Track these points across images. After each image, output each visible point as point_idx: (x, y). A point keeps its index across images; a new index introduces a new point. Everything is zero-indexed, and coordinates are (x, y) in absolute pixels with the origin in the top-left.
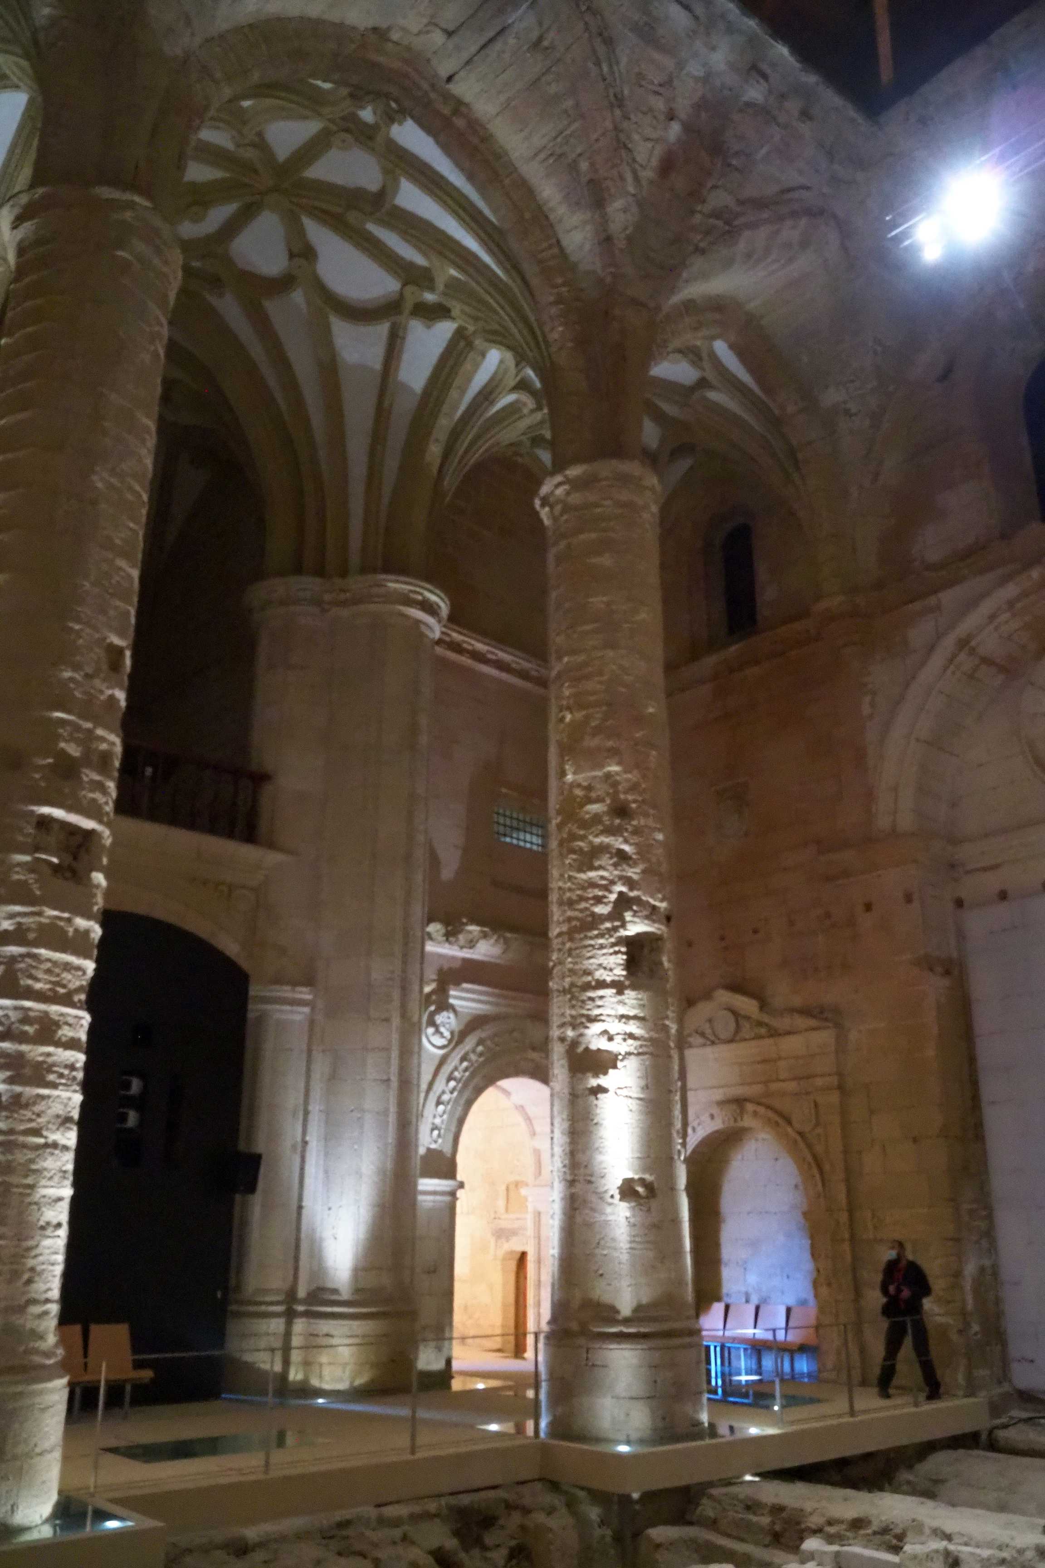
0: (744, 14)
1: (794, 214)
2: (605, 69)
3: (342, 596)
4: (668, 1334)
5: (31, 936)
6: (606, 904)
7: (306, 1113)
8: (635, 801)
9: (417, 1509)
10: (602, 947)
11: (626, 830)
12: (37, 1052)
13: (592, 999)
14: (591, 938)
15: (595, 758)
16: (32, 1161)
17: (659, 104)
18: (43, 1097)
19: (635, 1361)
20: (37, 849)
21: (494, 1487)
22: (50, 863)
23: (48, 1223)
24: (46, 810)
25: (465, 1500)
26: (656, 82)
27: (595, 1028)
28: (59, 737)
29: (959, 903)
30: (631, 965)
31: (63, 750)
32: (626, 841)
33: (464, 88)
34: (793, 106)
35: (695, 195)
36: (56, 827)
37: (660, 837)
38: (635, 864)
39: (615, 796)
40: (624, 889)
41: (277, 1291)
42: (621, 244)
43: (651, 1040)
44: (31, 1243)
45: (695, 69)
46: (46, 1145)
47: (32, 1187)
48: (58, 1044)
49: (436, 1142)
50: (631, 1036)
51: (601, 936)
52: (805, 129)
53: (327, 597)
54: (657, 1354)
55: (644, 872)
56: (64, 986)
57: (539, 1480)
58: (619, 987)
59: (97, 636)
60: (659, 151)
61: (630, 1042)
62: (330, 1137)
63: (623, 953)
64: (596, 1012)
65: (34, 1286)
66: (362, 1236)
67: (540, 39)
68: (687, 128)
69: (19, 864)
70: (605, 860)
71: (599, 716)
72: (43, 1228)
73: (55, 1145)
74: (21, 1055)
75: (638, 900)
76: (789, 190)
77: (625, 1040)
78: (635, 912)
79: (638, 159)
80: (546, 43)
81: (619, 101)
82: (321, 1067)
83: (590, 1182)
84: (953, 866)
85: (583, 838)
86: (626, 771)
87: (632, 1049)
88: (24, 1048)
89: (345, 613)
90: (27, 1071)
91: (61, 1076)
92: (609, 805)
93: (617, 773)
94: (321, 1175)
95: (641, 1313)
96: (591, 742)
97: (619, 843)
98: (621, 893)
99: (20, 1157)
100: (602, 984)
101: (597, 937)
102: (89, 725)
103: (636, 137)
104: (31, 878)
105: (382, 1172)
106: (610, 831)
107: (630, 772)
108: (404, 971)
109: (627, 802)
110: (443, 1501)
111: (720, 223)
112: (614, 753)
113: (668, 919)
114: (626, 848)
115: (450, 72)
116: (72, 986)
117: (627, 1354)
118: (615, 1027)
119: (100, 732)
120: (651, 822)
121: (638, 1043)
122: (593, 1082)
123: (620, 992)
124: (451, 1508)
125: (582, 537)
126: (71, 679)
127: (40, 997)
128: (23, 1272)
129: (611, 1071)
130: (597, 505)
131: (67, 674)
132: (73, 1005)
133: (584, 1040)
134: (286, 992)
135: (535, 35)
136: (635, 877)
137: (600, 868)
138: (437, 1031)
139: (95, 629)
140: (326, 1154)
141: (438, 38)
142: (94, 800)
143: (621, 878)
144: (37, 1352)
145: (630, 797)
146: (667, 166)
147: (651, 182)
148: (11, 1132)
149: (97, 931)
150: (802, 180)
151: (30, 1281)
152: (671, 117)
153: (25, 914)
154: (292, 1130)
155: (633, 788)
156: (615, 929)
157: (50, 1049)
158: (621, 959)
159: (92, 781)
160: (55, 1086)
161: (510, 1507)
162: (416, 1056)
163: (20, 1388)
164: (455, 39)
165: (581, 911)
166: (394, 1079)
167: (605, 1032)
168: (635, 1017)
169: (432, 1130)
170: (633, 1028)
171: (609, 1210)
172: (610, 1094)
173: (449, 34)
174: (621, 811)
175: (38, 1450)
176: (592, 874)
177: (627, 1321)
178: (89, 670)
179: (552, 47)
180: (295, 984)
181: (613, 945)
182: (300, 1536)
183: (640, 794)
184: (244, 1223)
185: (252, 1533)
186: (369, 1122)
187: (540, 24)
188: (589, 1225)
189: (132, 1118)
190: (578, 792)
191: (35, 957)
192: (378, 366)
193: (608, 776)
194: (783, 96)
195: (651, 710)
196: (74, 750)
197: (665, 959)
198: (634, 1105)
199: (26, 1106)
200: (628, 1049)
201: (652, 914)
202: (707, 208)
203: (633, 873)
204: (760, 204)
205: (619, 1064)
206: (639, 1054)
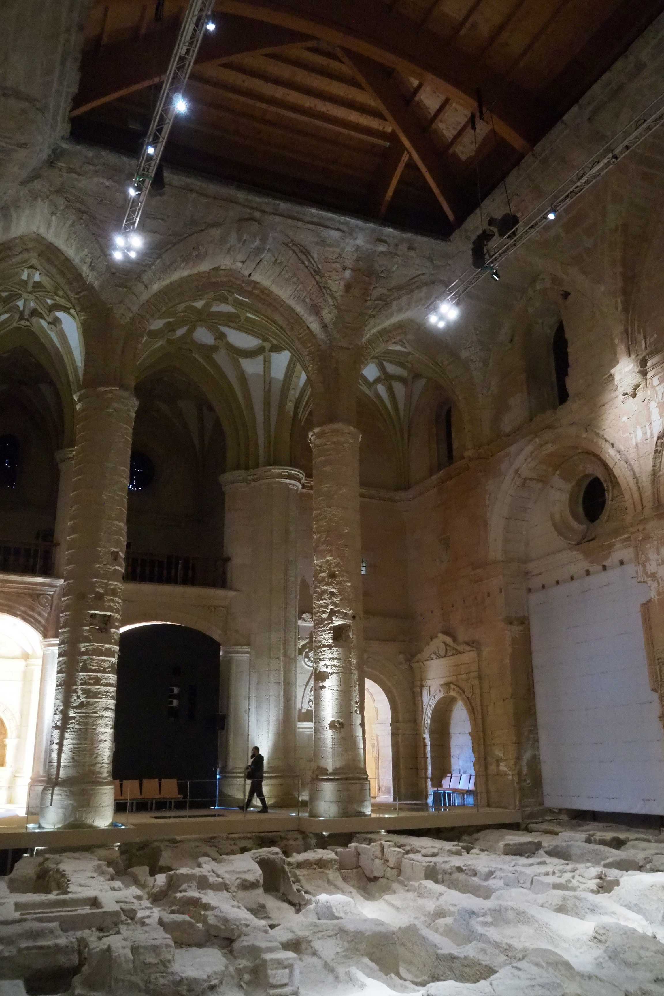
0: (366, 223)
1: (419, 288)
2: (306, 263)
3: (256, 477)
4: (347, 779)
5: (90, 652)
6: (326, 614)
7: (249, 697)
8: (338, 571)
9: (243, 835)
10: (324, 631)
11: (334, 583)
12: (95, 688)
13: (321, 652)
14: (321, 628)
15: (323, 554)
16: (95, 721)
17: (338, 266)
18: (97, 702)
19: (332, 788)
20: (91, 624)
21: (278, 832)
22: (96, 629)
23: (102, 740)
24: (93, 612)
25: (263, 834)
26: (334, 258)
27: (322, 663)
28: (96, 587)
29: (529, 590)
30: (335, 638)
31: (98, 591)
32: (334, 588)
33: (256, 277)
34: (403, 247)
35: (366, 293)
36: (98, 616)
37: (349, 584)
38: (337, 597)
39: (329, 569)
40: (333, 607)
41: (241, 768)
42: (331, 326)
43: (342, 667)
44: (96, 746)
45: (349, 249)
46: (99, 716)
47: (95, 729)
48: (101, 685)
49: (311, 707)
50: (335, 666)
51: (324, 627)
52: (413, 254)
53: (249, 478)
54: (341, 786)
55: (341, 600)
56: (103, 667)
57: (297, 830)
58: (330, 647)
59: (107, 550)
60: (342, 284)
61: (334, 668)
62: (258, 707)
63: (331, 633)
64: (322, 657)
65: (98, 758)
66: (270, 746)
67: (276, 260)
68: (353, 270)
69: (86, 630)
70: (326, 596)
71: (324, 536)
72: (99, 741)
73: (103, 716)
74: (89, 689)
75: (338, 611)
76: (414, 278)
77: (331, 668)
78: (337, 616)
79: (333, 289)
80: (278, 261)
81: (317, 272)
82: (254, 679)
83: (319, 722)
84: (527, 573)
85: (319, 587)
86: (334, 559)
87: (335, 671)
88: (90, 687)
89: (257, 484)
90: (91, 694)
91: (103, 695)
92: (328, 574)
93: (331, 560)
94: (256, 721)
95: (336, 771)
96: (322, 547)
97: (330, 589)
98: (331, 609)
99: (91, 720)
100: (324, 646)
101: (323, 627)
102: (106, 581)
103: (329, 282)
104: (89, 634)
105: (278, 720)
106: (328, 584)
107: (336, 559)
108: (285, 637)
109: (335, 571)
110: (254, 834)
111: (380, 302)
112: (330, 552)
113: (354, 617)
114: (334, 590)
115: (249, 273)
116: (105, 667)
117: (330, 786)
118: (328, 663)
119: (110, 582)
120: (345, 579)
121: (337, 668)
122: (321, 684)
123: (330, 649)
124: (257, 837)
125: (320, 459)
126: (99, 567)
127: (94, 671)
128: (94, 754)
129: (327, 680)
130: (326, 445)
131: (97, 566)
132: (106, 673)
133: (319, 668)
134: (239, 648)
135: (273, 259)
136: (338, 602)
137: (325, 599)
138: (310, 660)
139: (106, 548)
140: (257, 714)
141: (240, 265)
142: (110, 606)
143: (331, 603)
144: (100, 778)
145: (336, 569)
146: (348, 287)
147: (342, 296)
148: (87, 713)
149: (117, 648)
150: (418, 273)
151: (96, 757)
152: (345, 269)
153: (88, 646)
154: (244, 704)
155: (337, 565)
156: (329, 624)
157: (99, 687)
158: (330, 636)
159: (108, 599)
160: (101, 698)
161: (282, 838)
162: (294, 672)
163: (93, 787)
164: (246, 264)
165: (318, 617)
166: (282, 683)
167: (325, 665)
168: (336, 658)
169: (309, 702)
170: (335, 662)
171: (325, 733)
172: (326, 689)
173: (243, 262)
174: (332, 575)
175: (101, 805)
176: (322, 602)
177: (331, 774)
178: (105, 563)
179: (281, 262)
180: (242, 645)
181: (328, 630)
182: (196, 840)
183: (340, 568)
184: (227, 742)
185: (178, 838)
186: (272, 700)
187: (274, 256)
188: (320, 739)
189: (175, 703)
190: (318, 568)
191: (92, 659)
192: (262, 373)
193: (327, 561)
194: (397, 245)
195: (346, 531)
196: (101, 591)
197: (351, 634)
198: (335, 693)
199: (91, 705)
200: (333, 671)
201: (345, 616)
202: (373, 297)
203: (337, 600)
204: (399, 288)
205: (329, 677)
206: (337, 673)
